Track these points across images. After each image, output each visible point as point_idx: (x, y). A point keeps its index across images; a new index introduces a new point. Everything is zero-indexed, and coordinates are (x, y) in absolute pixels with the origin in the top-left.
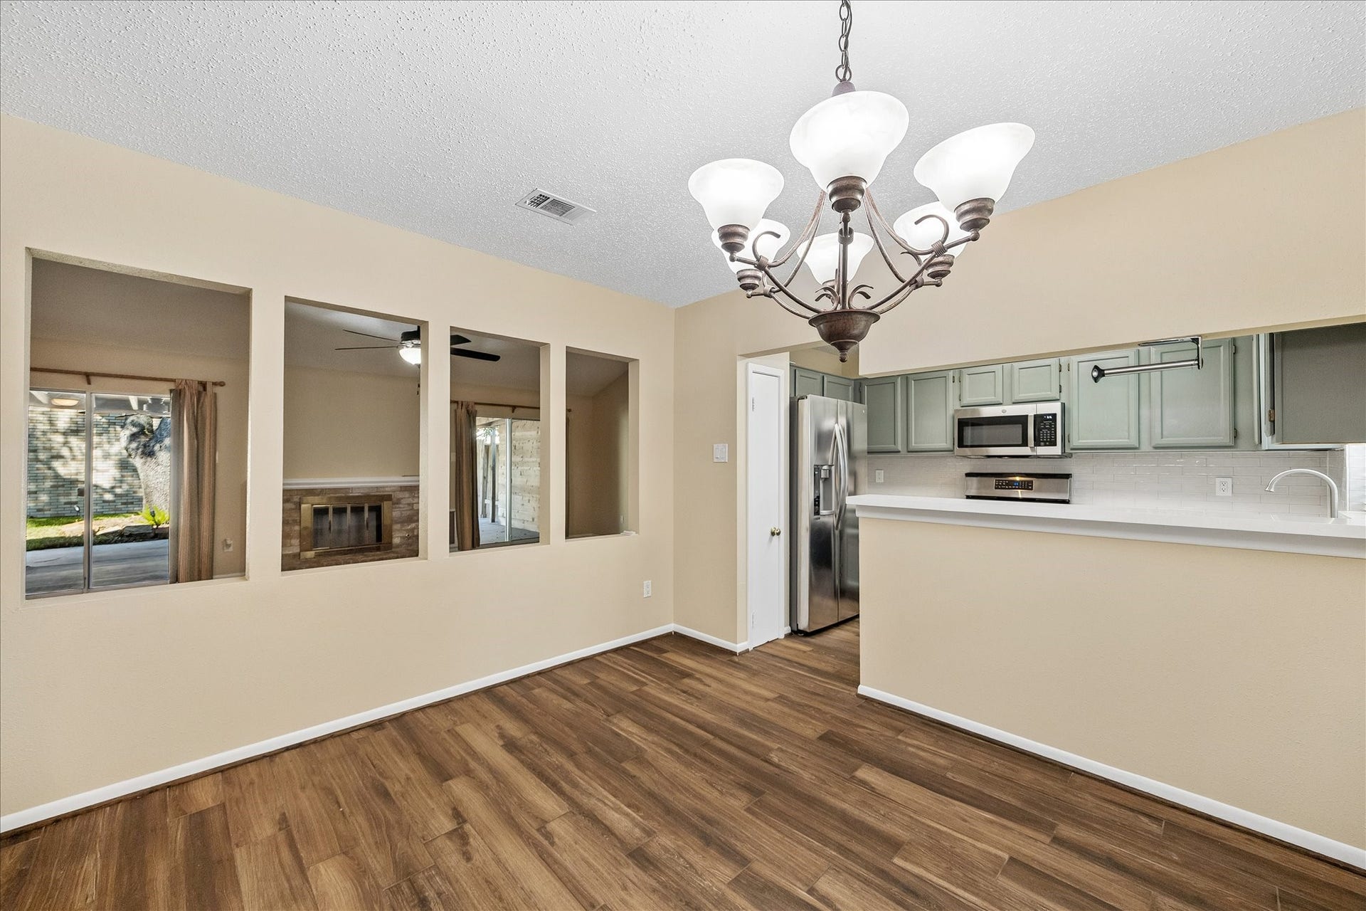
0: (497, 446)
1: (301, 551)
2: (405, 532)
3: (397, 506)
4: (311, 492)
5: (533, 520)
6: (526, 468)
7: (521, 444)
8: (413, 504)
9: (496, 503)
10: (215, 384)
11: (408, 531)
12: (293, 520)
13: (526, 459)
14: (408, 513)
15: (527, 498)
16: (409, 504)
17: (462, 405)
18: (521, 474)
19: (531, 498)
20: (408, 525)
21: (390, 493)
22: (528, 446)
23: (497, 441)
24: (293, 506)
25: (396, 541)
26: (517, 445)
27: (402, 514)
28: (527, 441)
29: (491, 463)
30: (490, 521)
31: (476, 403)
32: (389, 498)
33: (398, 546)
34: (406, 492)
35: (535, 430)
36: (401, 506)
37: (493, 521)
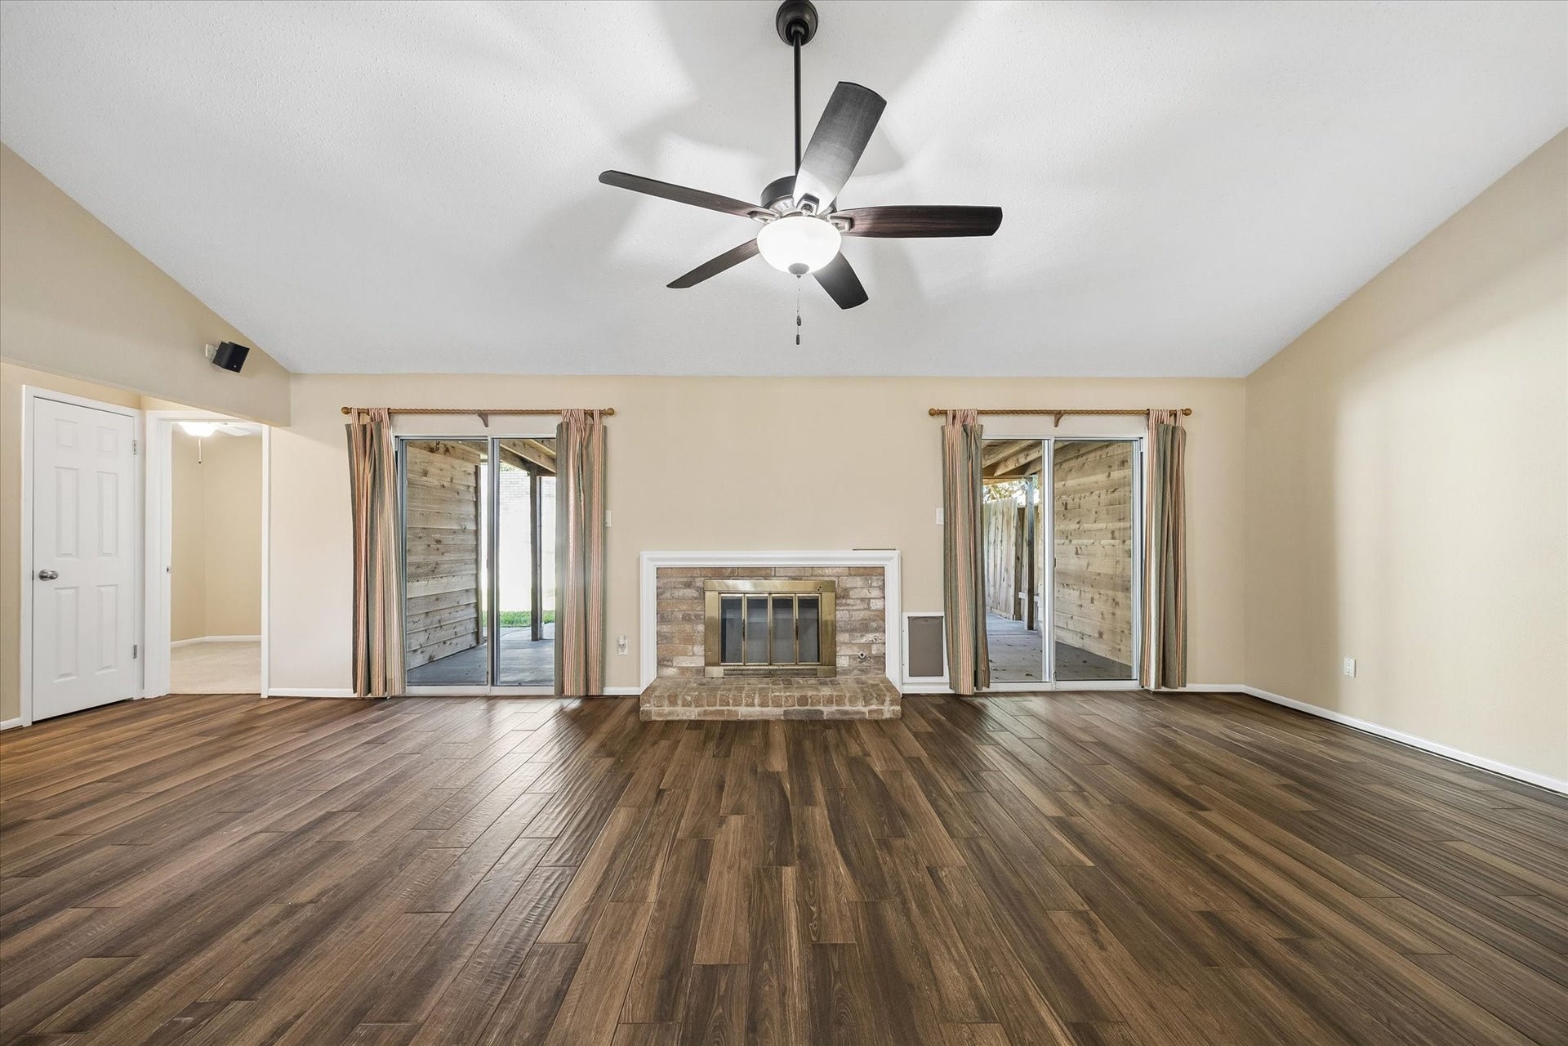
0: (1037, 507)
1: (706, 665)
2: (856, 649)
3: (844, 601)
4: (719, 573)
5: (1101, 634)
6: (1086, 541)
7: (1077, 500)
8: (869, 599)
9: (1036, 598)
10: (602, 413)
11: (861, 646)
12: (696, 616)
13: (1086, 526)
14: (862, 614)
15: (1089, 596)
16: (862, 600)
17: (954, 417)
18: (1077, 553)
19: (1096, 596)
20: (862, 636)
21: (833, 579)
22: (1090, 501)
23: (1036, 500)
24: (696, 594)
25: (842, 662)
26: (1070, 501)
27: (851, 616)
28: (1088, 494)
29: (1026, 535)
30: (1026, 628)
31: (981, 413)
32: (831, 586)
33: (846, 672)
34: (858, 578)
35: (1103, 472)
36: (849, 601)
37: (1031, 627)
